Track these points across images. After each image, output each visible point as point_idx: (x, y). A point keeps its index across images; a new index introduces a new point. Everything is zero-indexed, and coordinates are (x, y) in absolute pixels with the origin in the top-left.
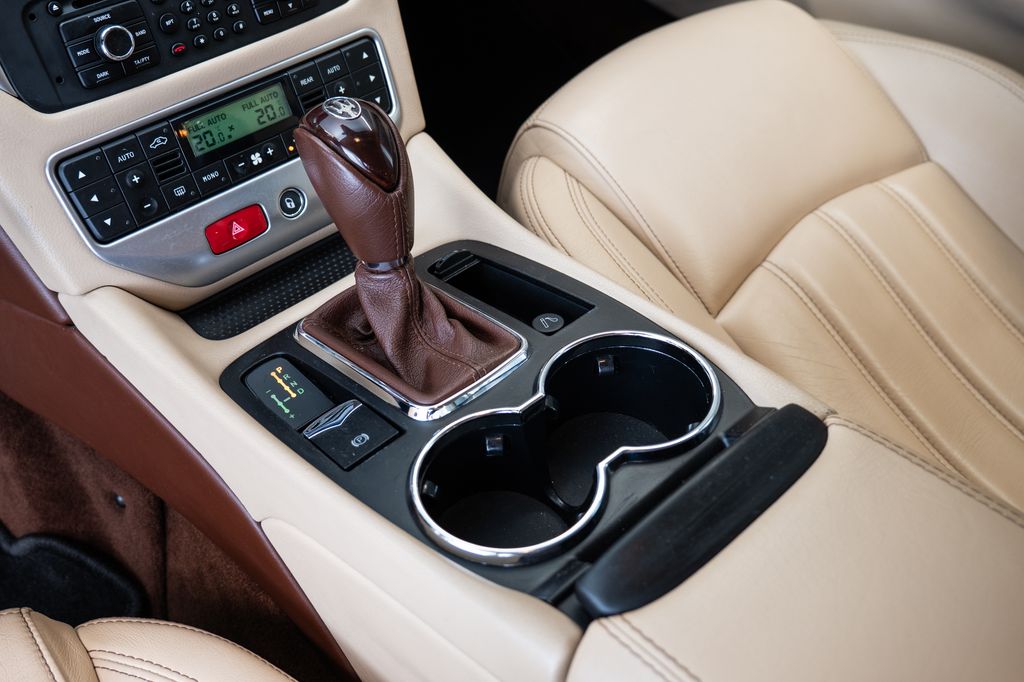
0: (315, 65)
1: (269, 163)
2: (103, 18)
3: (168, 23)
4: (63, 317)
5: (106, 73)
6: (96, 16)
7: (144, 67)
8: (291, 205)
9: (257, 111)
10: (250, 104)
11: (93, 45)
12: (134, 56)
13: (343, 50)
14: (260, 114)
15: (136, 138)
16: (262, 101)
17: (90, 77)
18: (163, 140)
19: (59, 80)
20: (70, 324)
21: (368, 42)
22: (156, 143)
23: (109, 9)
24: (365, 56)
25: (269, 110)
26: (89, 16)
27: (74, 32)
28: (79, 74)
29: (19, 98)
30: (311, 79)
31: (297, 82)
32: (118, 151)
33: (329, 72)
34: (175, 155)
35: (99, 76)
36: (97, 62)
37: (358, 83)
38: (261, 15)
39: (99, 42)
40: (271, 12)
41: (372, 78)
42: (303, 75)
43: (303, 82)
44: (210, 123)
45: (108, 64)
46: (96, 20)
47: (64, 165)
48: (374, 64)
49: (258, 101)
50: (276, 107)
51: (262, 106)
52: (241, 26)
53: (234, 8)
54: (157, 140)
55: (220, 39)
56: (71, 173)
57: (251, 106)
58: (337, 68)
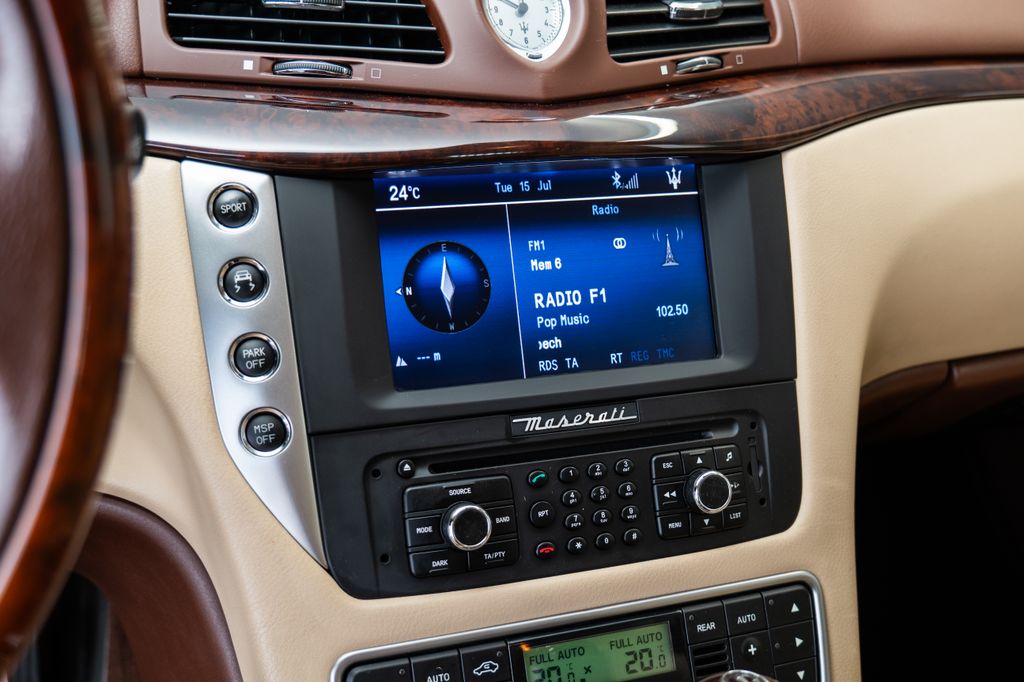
0: (722, 607)
2: (462, 491)
3: (541, 514)
5: (444, 563)
6: (452, 488)
7: (496, 565)
9: (629, 654)
10: (622, 641)
11: (439, 524)
12: (486, 549)
13: (765, 594)
14: (631, 658)
15: (458, 655)
16: (639, 641)
17: (424, 563)
18: (492, 667)
19: (384, 558)
21: (803, 591)
22: (483, 669)
23: (472, 481)
24: (795, 609)
25: (645, 655)
26: (445, 485)
27: (421, 502)
28: (411, 556)
29: (328, 571)
30: (712, 626)
31: (693, 625)
32: (431, 669)
33: (740, 620)
35: (435, 564)
36: (437, 546)
37: (777, 645)
38: (665, 527)
39: (447, 521)
40: (678, 525)
41: (799, 642)
42: (704, 617)
43: (701, 628)
44: (561, 656)
45: (450, 552)
46: (452, 493)
47: (357, 671)
48: (805, 624)
49: (633, 641)
50: (656, 654)
51: (637, 648)
52: (635, 536)
53: (631, 511)
54: (486, 665)
55: (603, 548)
57: (622, 644)
58: (752, 617)
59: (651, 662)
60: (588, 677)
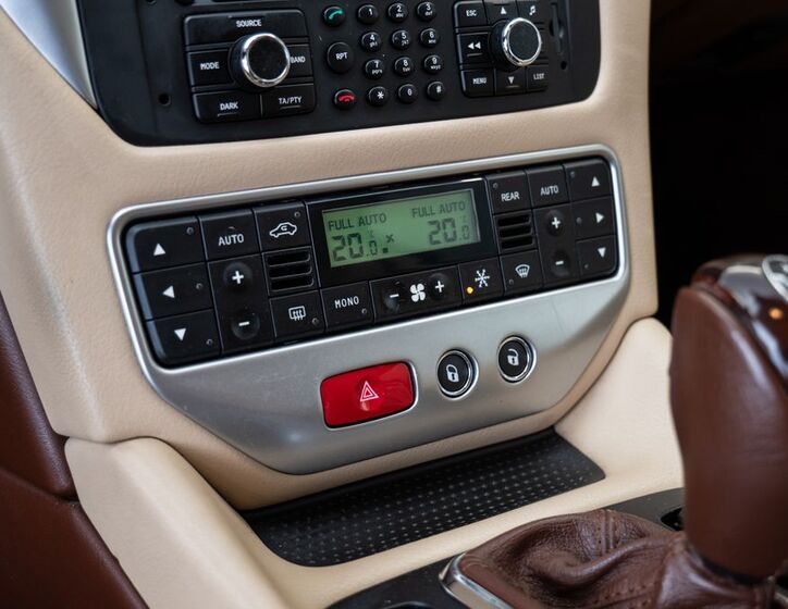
0: (526, 176)
1: (436, 304)
2: (250, 22)
3: (339, 56)
4: (62, 482)
5: (234, 105)
6: (241, 19)
7: (291, 112)
8: (453, 377)
9: (432, 223)
10: (424, 209)
13: (567, 166)
14: (434, 228)
15: (252, 214)
16: (442, 209)
17: (210, 106)
18: (290, 229)
19: (163, 99)
20: (71, 495)
21: (600, 164)
22: (280, 231)
23: (262, 13)
24: (595, 183)
25: (448, 225)
26: (231, 15)
27: (203, 34)
28: (194, 97)
29: (97, 111)
30: (516, 196)
31: (497, 194)
32: (223, 228)
33: (543, 192)
34: (303, 255)
35: (223, 106)
36: (227, 85)
37: (579, 220)
38: (469, 82)
39: (239, 54)
40: (483, 81)
41: (599, 217)
42: (508, 186)
43: (505, 197)
44: (361, 222)
45: (244, 90)
46: (240, 24)
47: (137, 229)
48: (604, 198)
49: (436, 209)
50: (459, 224)
51: (440, 217)
52: (439, 89)
53: (435, 61)
54: (283, 226)
55: (405, 101)
56: (145, 244)
57: (424, 213)
58: (554, 189)
59: (455, 233)
60: (389, 246)
